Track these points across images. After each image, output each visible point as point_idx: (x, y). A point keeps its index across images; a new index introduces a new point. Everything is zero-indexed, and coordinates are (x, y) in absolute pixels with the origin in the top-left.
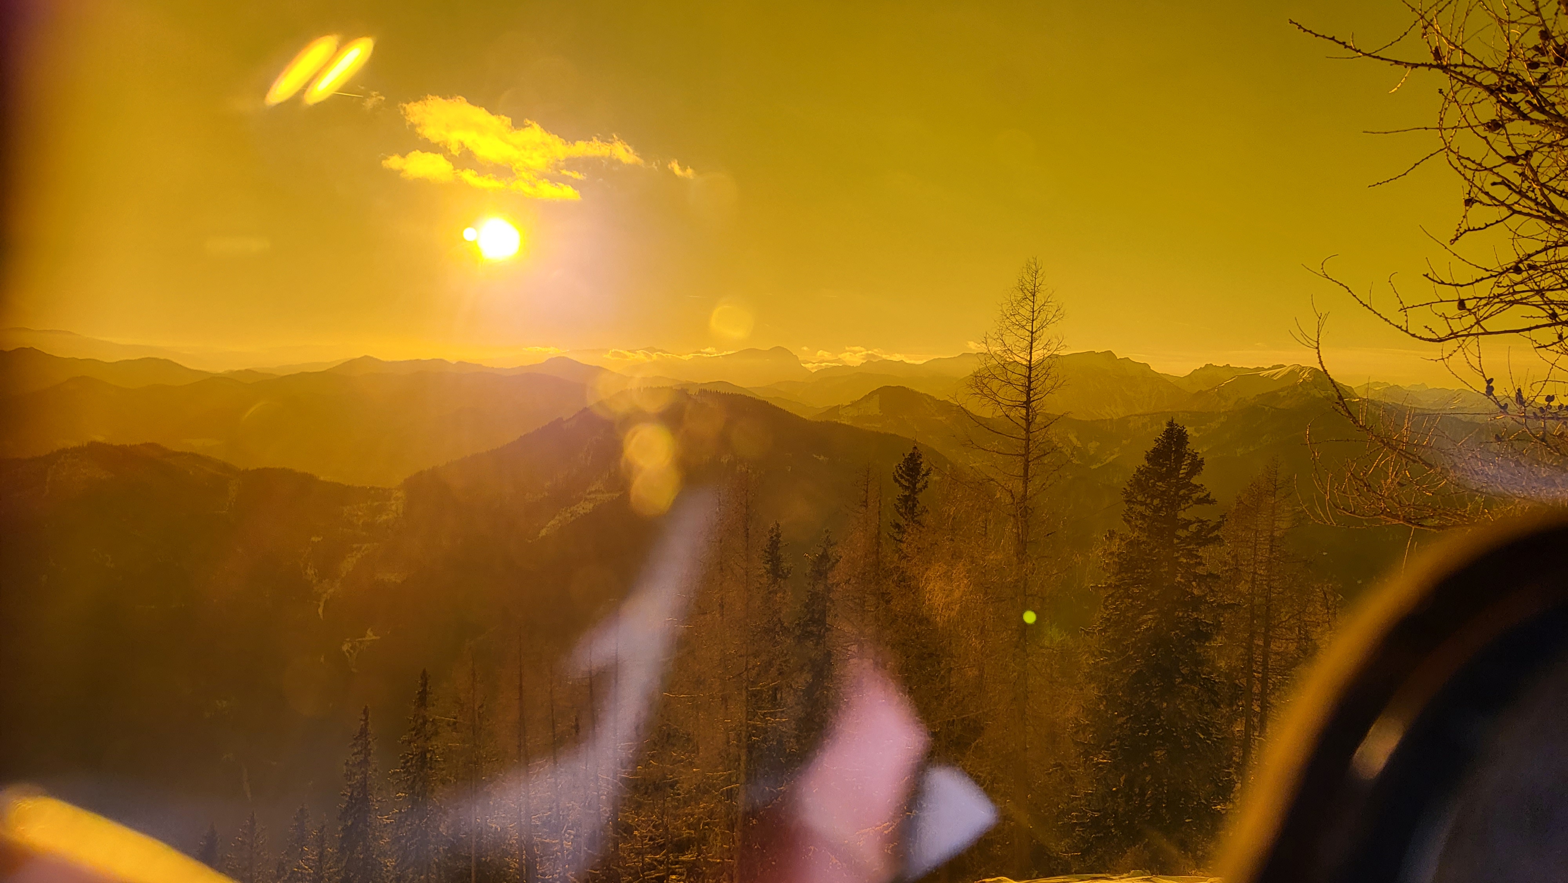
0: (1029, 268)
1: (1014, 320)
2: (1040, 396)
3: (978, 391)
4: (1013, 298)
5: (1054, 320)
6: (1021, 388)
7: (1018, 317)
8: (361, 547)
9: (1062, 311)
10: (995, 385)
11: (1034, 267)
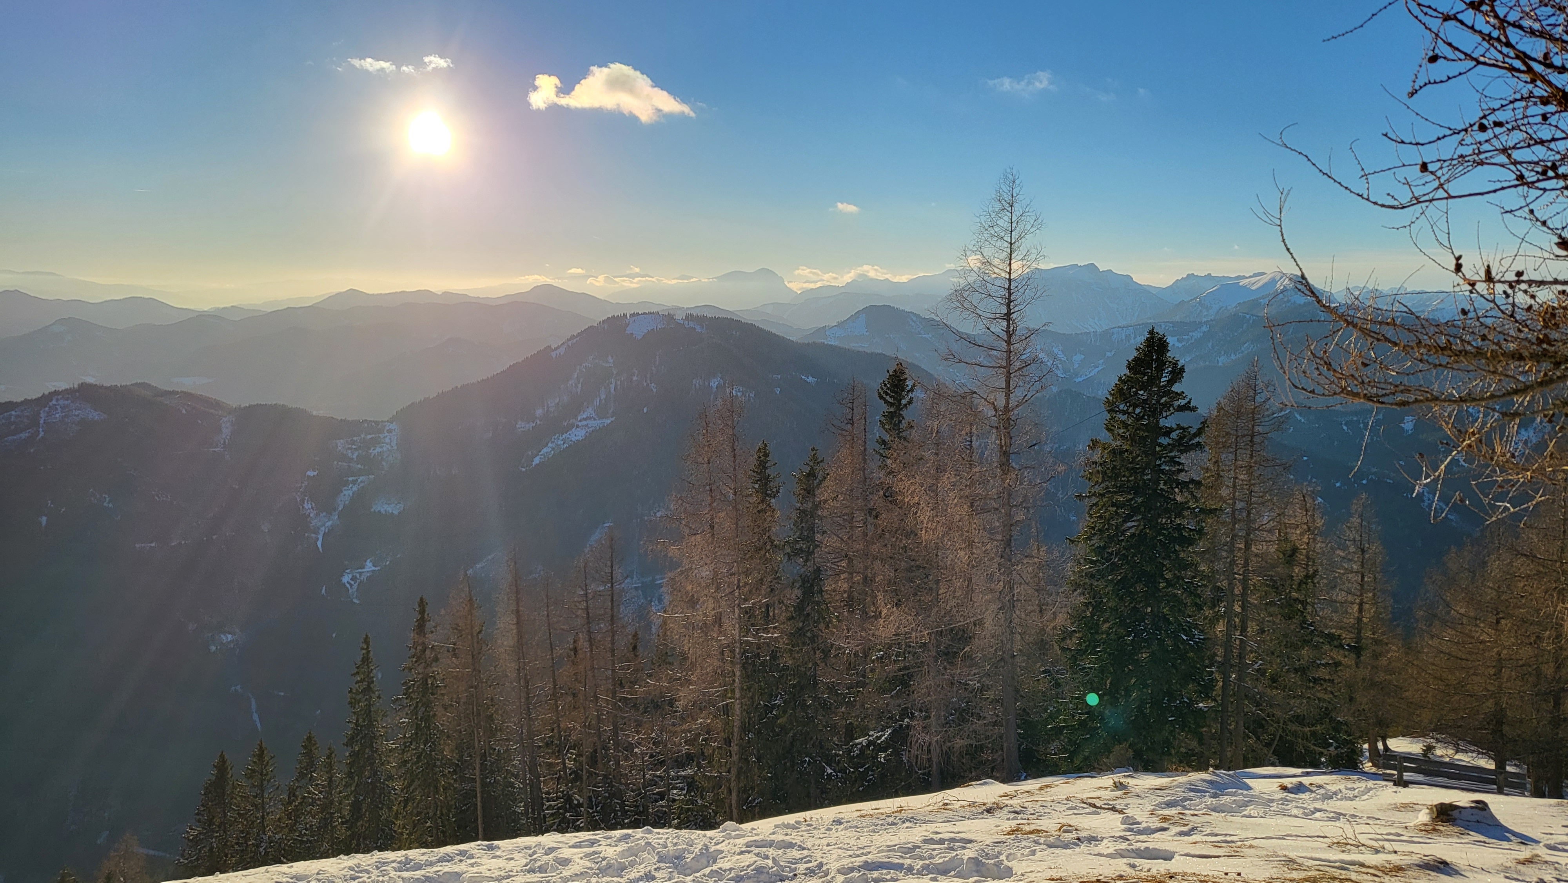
0: (1006, 177)
1: (993, 232)
2: (1020, 307)
3: (958, 304)
4: (990, 209)
5: (1032, 230)
6: (1000, 300)
7: (997, 229)
8: (357, 480)
9: (1040, 221)
10: (975, 298)
11: (1011, 177)
